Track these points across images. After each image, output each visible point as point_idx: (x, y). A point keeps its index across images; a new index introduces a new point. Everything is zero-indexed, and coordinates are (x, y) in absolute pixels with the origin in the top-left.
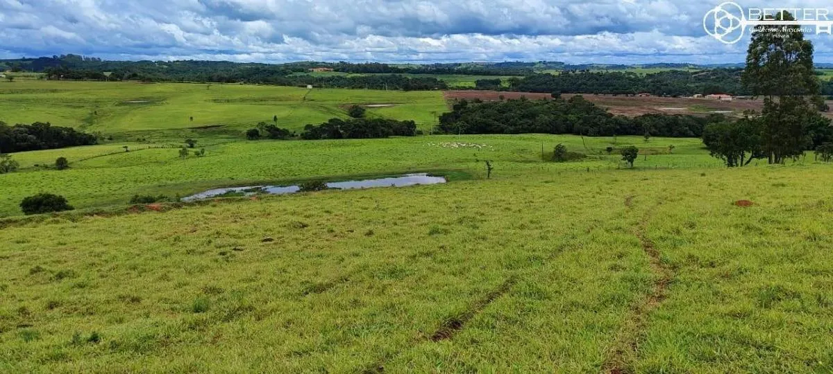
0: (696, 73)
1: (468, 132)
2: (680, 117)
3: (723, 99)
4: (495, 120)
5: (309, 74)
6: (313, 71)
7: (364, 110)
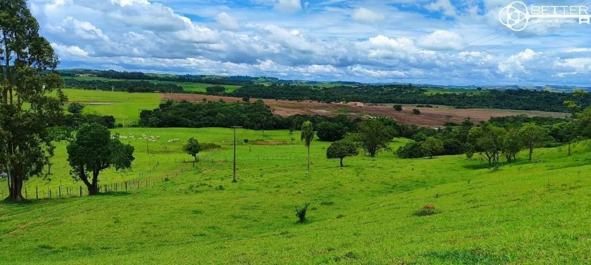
0: (356, 88)
1: (160, 126)
3: (358, 105)
4: (183, 117)
5: (74, 78)
6: (79, 76)
7: (82, 107)
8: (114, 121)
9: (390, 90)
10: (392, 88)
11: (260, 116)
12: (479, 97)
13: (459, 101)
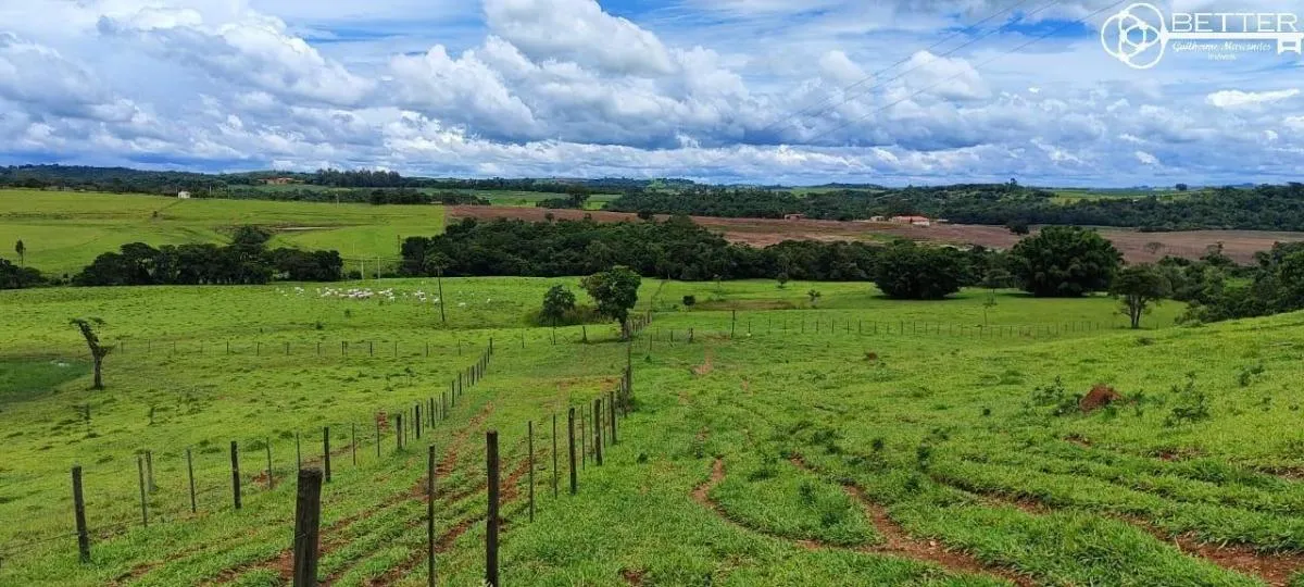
1: (450, 272)
2: (842, 247)
3: (916, 223)
4: (509, 251)
5: (256, 187)
6: (266, 183)
7: (267, 236)
8: (341, 265)
9: (964, 195)
10: (968, 192)
11: (695, 246)
12: (1191, 204)
13: (1143, 216)
